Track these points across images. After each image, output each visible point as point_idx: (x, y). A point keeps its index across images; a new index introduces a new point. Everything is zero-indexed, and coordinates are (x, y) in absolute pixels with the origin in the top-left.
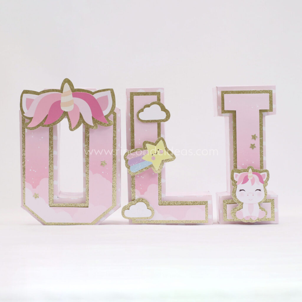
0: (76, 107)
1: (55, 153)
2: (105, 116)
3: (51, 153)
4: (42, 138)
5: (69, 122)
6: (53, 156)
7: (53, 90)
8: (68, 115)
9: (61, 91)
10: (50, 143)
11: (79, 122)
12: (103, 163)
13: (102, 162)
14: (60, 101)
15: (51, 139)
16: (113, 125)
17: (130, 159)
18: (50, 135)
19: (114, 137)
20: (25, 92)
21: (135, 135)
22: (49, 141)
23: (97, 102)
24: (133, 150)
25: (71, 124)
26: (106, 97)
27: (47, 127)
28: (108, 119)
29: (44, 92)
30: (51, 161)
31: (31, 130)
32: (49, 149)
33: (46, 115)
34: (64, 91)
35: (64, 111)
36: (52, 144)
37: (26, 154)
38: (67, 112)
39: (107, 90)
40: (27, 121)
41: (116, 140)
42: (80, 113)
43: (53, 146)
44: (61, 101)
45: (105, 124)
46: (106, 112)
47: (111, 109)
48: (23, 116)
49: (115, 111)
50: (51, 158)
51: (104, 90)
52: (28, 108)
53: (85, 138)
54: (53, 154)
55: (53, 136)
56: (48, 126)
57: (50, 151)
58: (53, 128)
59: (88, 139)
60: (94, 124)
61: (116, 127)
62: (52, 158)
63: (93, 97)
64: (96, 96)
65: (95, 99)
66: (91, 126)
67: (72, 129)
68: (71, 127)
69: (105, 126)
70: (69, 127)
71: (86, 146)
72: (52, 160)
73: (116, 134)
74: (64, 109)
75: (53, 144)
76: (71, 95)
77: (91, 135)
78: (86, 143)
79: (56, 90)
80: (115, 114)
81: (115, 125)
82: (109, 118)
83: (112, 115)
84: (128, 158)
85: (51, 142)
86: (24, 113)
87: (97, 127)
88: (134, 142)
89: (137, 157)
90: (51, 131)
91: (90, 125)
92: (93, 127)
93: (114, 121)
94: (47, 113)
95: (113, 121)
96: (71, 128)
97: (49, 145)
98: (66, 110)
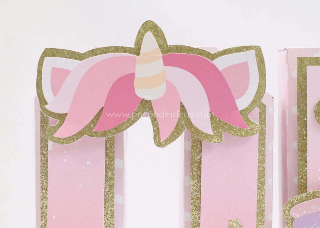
0: (171, 88)
1: (117, 199)
2: (241, 111)
3: (109, 199)
4: (89, 163)
5: (153, 125)
6: (113, 206)
7: (117, 49)
8: (151, 109)
9: (137, 50)
10: (106, 176)
11: (177, 125)
12: (234, 224)
13: (231, 223)
14: (132, 76)
15: (109, 167)
16: (258, 135)
17: (298, 216)
18: (107, 156)
19: (261, 162)
20: (50, 53)
21: (308, 158)
22: (106, 171)
23: (223, 78)
24: (304, 195)
25: (160, 129)
26: (244, 66)
27: (101, 136)
28: (248, 120)
29: (94, 52)
30: (110, 219)
31: (62, 143)
32: (103, 190)
33: (100, 108)
34: (142, 51)
35: (143, 99)
36: (112, 179)
37: (49, 203)
38: (150, 101)
39: (247, 48)
40: (53, 122)
41: (264, 169)
42: (181, 103)
43: (114, 184)
44: (136, 76)
45: (240, 130)
46: (242, 103)
47: (255, 96)
48: (44, 110)
49: (263, 101)
50: (109, 212)
51: (239, 50)
52: (56, 90)
53: (192, 164)
54: (113, 201)
55: (113, 160)
56: (104, 134)
57: (107, 194)
58: (113, 139)
59: (199, 168)
60: (213, 131)
61: (265, 138)
62: (111, 211)
63: (213, 64)
64: (220, 63)
65: (218, 70)
66: (207, 136)
67: (161, 142)
68: (159, 138)
69: (241, 135)
70: (155, 139)
71: (192, 183)
72: (112, 216)
73: (264, 155)
74: (142, 93)
75: (115, 179)
76: (161, 61)
77: (207, 158)
78: (193, 175)
79: (124, 50)
80: (263, 108)
81: (262, 134)
82: (249, 117)
83: (257, 111)
84: (294, 214)
85: (110, 173)
86: (46, 103)
87: (221, 137)
88: (306, 176)
89: (315, 211)
90: (111, 147)
91: (206, 134)
92: (212, 137)
93: (261, 124)
94: (102, 104)
95: (258, 124)
96: (159, 141)
97: (105, 181)
98: (147, 98)
